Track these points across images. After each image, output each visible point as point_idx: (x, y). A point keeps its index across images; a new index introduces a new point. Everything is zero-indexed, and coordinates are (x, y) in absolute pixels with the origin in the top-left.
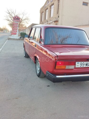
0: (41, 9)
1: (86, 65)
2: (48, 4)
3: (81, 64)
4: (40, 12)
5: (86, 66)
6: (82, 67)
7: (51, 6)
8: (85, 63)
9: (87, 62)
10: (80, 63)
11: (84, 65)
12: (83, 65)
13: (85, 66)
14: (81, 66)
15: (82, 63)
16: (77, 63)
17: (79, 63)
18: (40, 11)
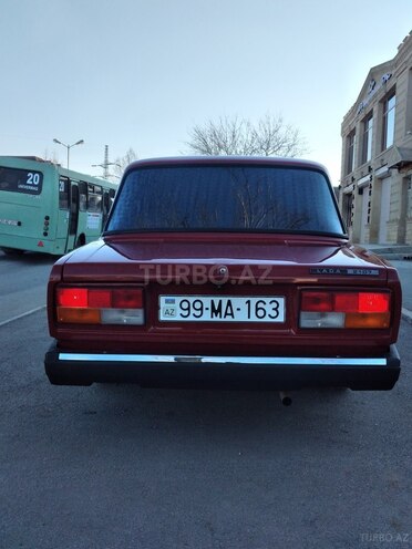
0: (347, 119)
1: (216, 311)
2: (372, 95)
3: (185, 305)
4: (342, 132)
5: (216, 319)
6: (191, 318)
7: (384, 102)
8: (207, 301)
9: (216, 300)
10: (178, 299)
11: (201, 309)
12: (198, 313)
13: (207, 317)
14: (186, 313)
15: (191, 299)
16: (167, 301)
17: (173, 302)
18: (343, 128)
